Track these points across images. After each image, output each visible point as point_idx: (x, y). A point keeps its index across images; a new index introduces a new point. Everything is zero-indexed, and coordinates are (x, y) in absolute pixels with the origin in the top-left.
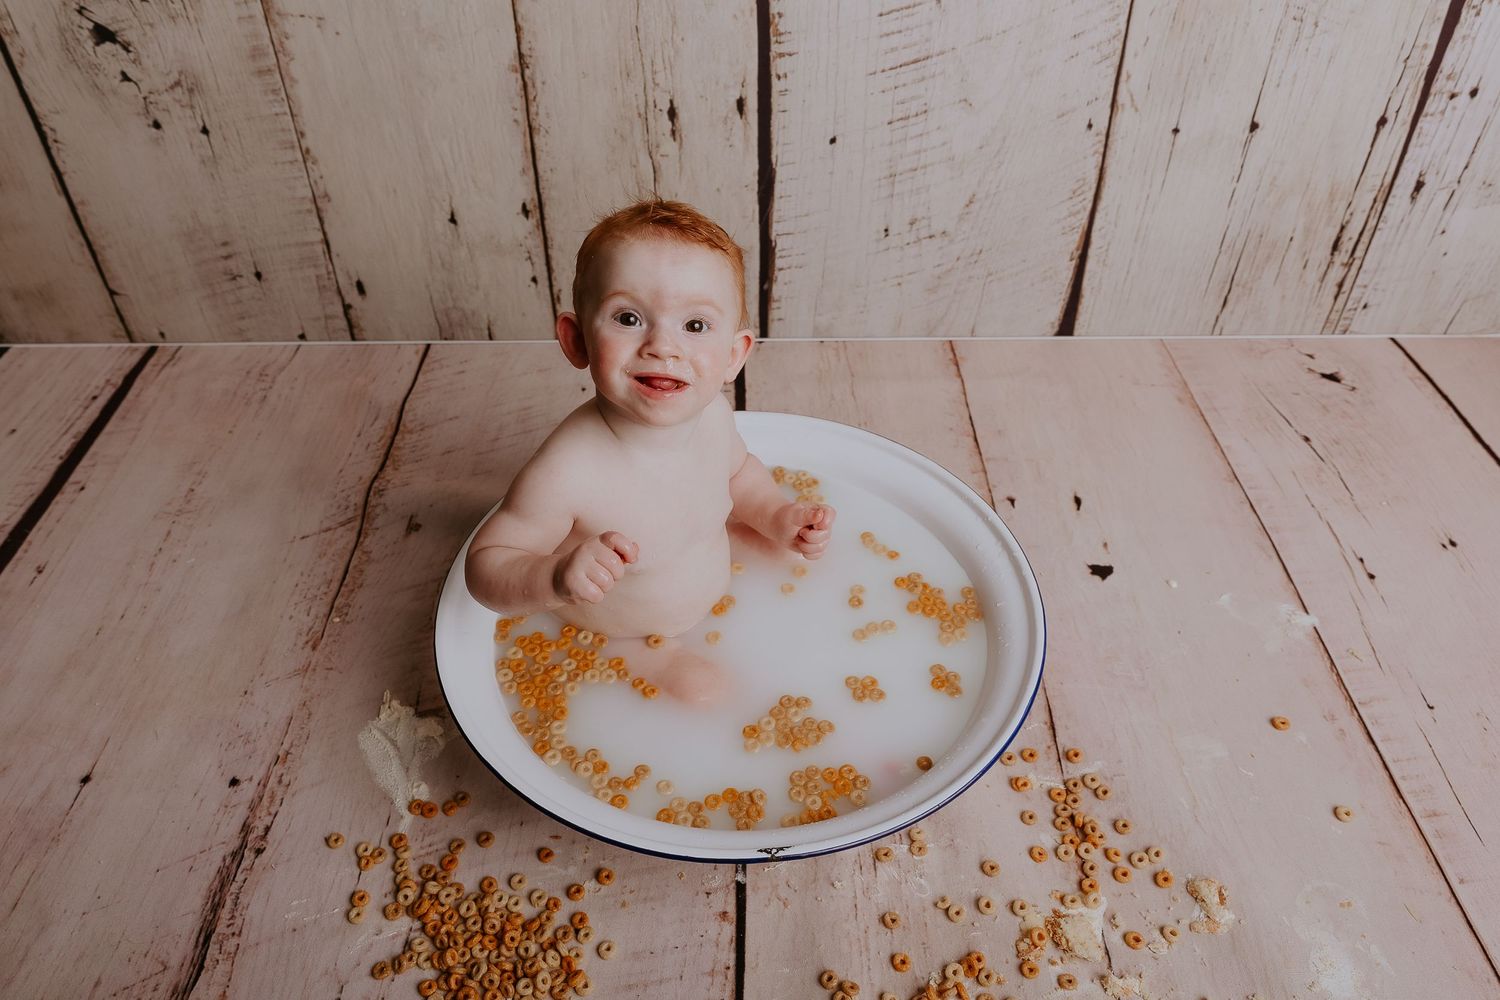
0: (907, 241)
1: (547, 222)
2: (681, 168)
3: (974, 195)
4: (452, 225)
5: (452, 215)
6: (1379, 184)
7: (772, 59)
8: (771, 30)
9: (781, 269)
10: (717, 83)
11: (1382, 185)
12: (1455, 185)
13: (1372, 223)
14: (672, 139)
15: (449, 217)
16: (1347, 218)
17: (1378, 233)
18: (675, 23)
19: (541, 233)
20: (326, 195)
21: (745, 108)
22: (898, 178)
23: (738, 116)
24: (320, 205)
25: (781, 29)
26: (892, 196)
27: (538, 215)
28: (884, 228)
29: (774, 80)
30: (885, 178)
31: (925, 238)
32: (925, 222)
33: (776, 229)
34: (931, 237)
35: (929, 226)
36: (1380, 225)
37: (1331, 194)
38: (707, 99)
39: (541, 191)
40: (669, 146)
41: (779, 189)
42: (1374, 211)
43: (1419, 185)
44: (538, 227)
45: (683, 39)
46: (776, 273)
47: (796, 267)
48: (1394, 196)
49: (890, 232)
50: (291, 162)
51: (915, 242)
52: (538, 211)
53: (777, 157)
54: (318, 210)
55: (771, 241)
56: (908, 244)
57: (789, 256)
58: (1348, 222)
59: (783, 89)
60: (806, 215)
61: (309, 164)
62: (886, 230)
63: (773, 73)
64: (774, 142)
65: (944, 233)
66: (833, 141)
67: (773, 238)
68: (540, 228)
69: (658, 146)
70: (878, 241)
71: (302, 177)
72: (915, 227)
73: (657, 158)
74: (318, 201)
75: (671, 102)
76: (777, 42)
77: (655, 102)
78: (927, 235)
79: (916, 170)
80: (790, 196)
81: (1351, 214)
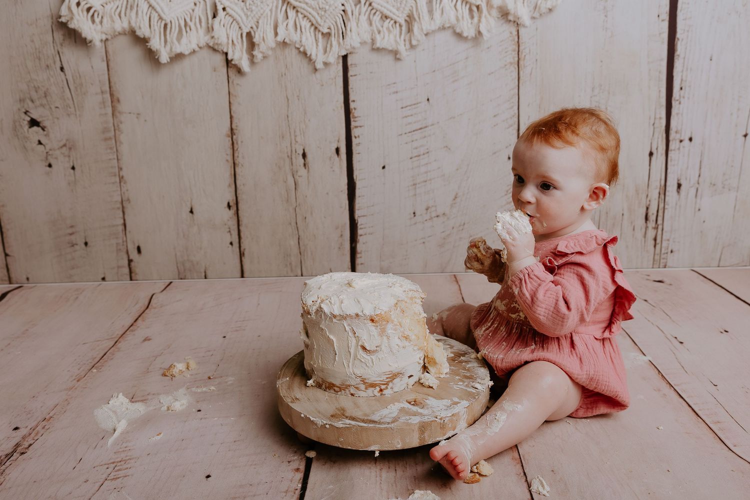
0: (425, 219)
1: (240, 212)
2: (309, 182)
3: (457, 194)
4: (191, 214)
5: (192, 209)
6: (659, 186)
7: (352, 128)
8: (351, 116)
9: (361, 235)
10: (326, 141)
11: (661, 186)
12: (697, 185)
13: (661, 206)
14: (304, 168)
15: (190, 210)
16: (648, 203)
17: (666, 211)
18: (305, 113)
19: (236, 217)
20: (128, 200)
21: (340, 152)
22: (417, 185)
23: (336, 156)
24: (124, 205)
25: (356, 115)
26: (415, 195)
27: (235, 208)
28: (413, 212)
29: (353, 139)
30: (411, 186)
31: (435, 217)
32: (433, 209)
33: (357, 213)
34: (437, 216)
35: (436, 210)
36: (666, 207)
37: (636, 191)
38: (321, 149)
39: (238, 195)
40: (302, 172)
41: (358, 192)
42: (660, 200)
43: (679, 186)
44: (235, 214)
45: (309, 120)
46: (359, 237)
47: (369, 234)
48: (668, 191)
49: (416, 214)
50: (113, 183)
51: (429, 219)
52: (235, 206)
53: (356, 176)
54: (123, 207)
55: (355, 220)
56: (426, 220)
57: (365, 228)
58: (649, 205)
59: (358, 143)
60: (373, 206)
61: (122, 184)
62: (414, 213)
63: (353, 135)
64: (355, 169)
65: (444, 214)
66: (384, 167)
67: (356, 218)
68: (236, 215)
69: (297, 172)
70: (411, 219)
71: (117, 190)
72: (429, 211)
73: (296, 177)
74: (124, 203)
75: (304, 150)
76: (354, 121)
77: (296, 150)
78: (436, 216)
79: (426, 181)
80: (364, 196)
81: (650, 201)
